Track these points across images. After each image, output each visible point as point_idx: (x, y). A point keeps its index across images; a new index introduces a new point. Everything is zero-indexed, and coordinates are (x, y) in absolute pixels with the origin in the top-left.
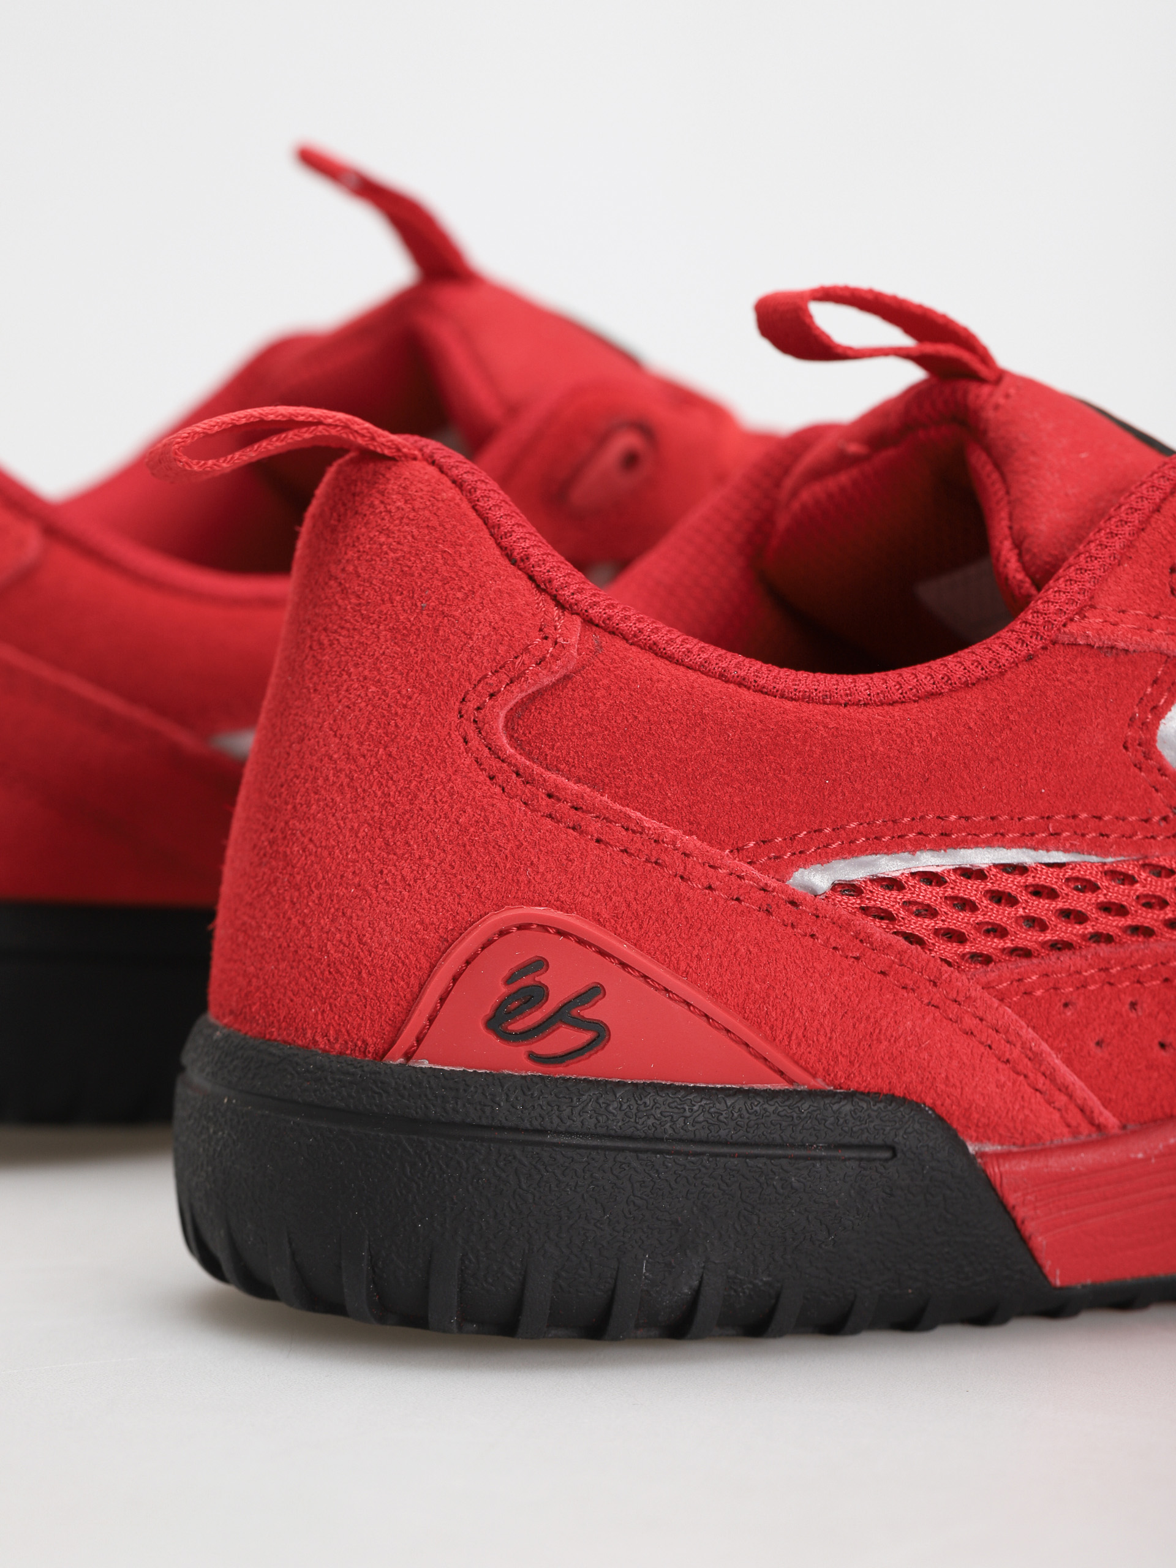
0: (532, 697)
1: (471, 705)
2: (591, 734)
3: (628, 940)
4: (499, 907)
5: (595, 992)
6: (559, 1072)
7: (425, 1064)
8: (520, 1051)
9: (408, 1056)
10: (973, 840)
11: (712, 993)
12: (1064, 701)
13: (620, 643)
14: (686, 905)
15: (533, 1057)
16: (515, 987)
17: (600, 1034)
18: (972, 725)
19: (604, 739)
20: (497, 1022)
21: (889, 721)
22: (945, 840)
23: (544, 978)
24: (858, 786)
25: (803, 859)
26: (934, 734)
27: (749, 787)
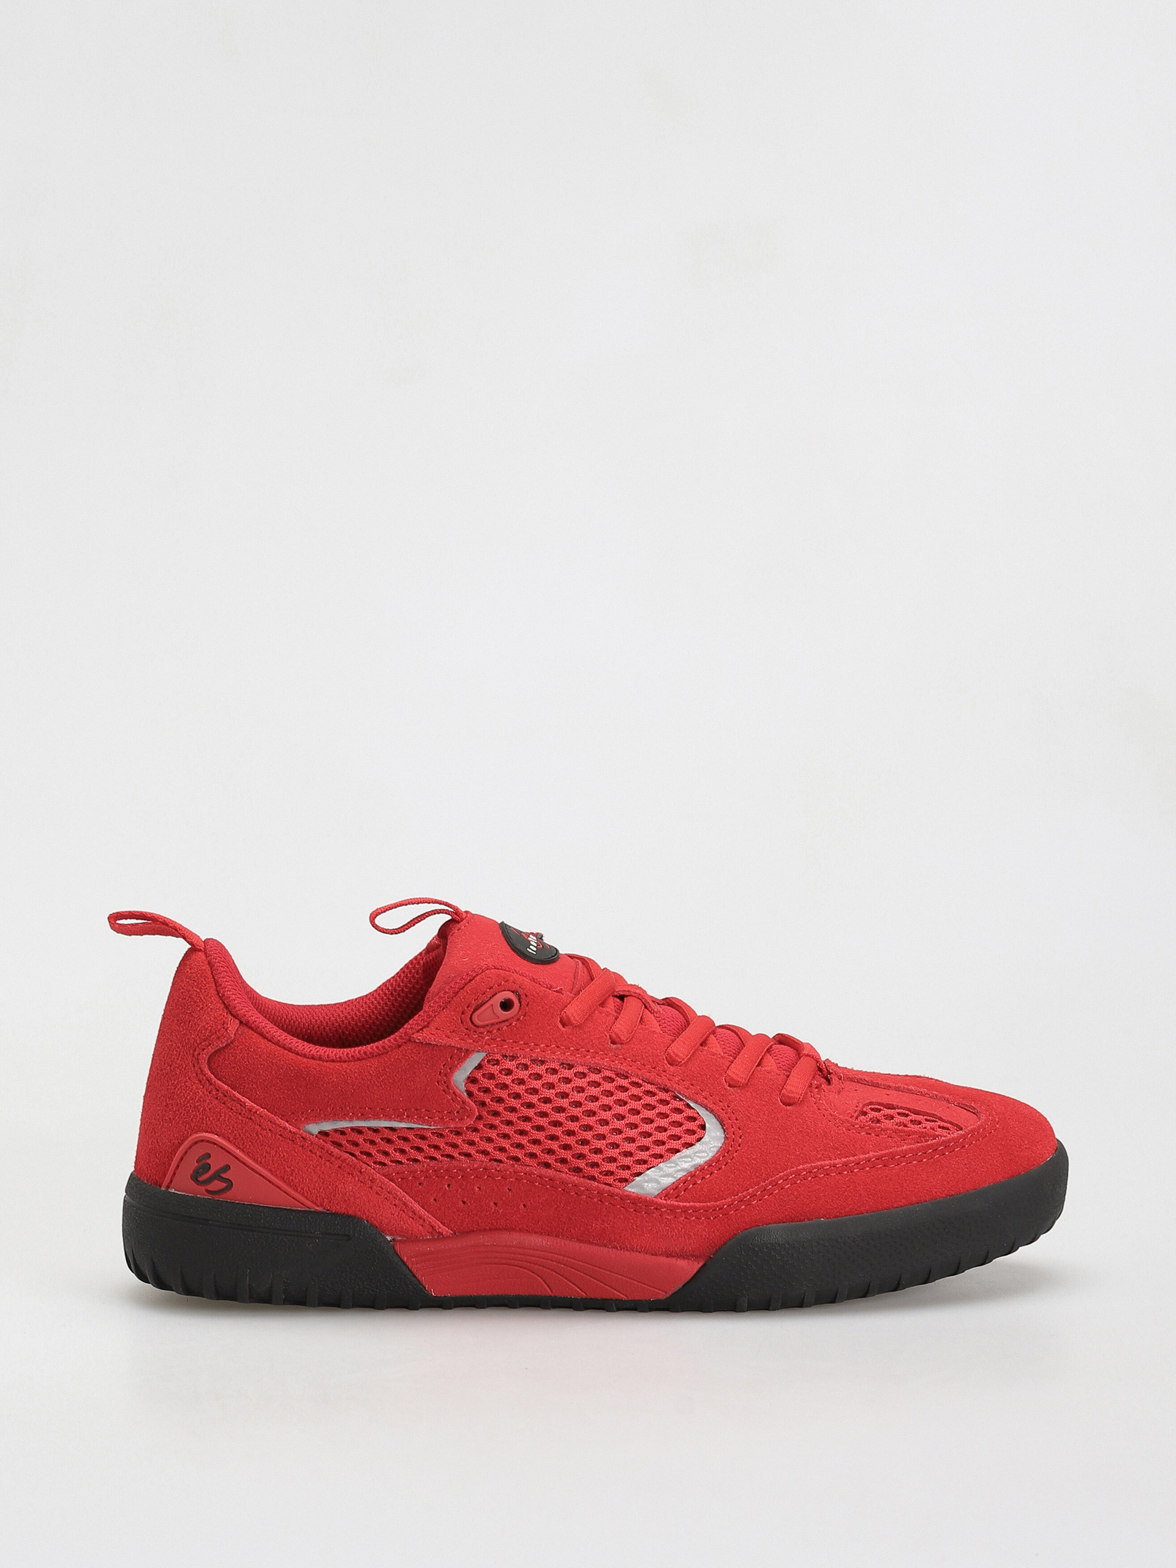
0: (216, 1052)
1: (196, 1053)
2: (233, 1068)
3: (239, 1148)
4: (196, 1132)
5: (227, 1168)
6: (217, 1198)
7: (173, 1191)
8: (203, 1189)
9: (168, 1187)
10: (376, 1117)
11: (270, 1171)
12: (409, 1064)
13: (251, 1032)
14: (260, 1136)
15: (207, 1191)
16: (201, 1163)
17: (230, 1184)
18: (371, 1072)
19: (238, 1069)
20: (195, 1177)
21: (341, 1069)
22: (363, 1117)
23: (208, 1161)
24: (327, 1094)
25: (308, 1120)
26: (356, 1075)
27: (286, 1091)
